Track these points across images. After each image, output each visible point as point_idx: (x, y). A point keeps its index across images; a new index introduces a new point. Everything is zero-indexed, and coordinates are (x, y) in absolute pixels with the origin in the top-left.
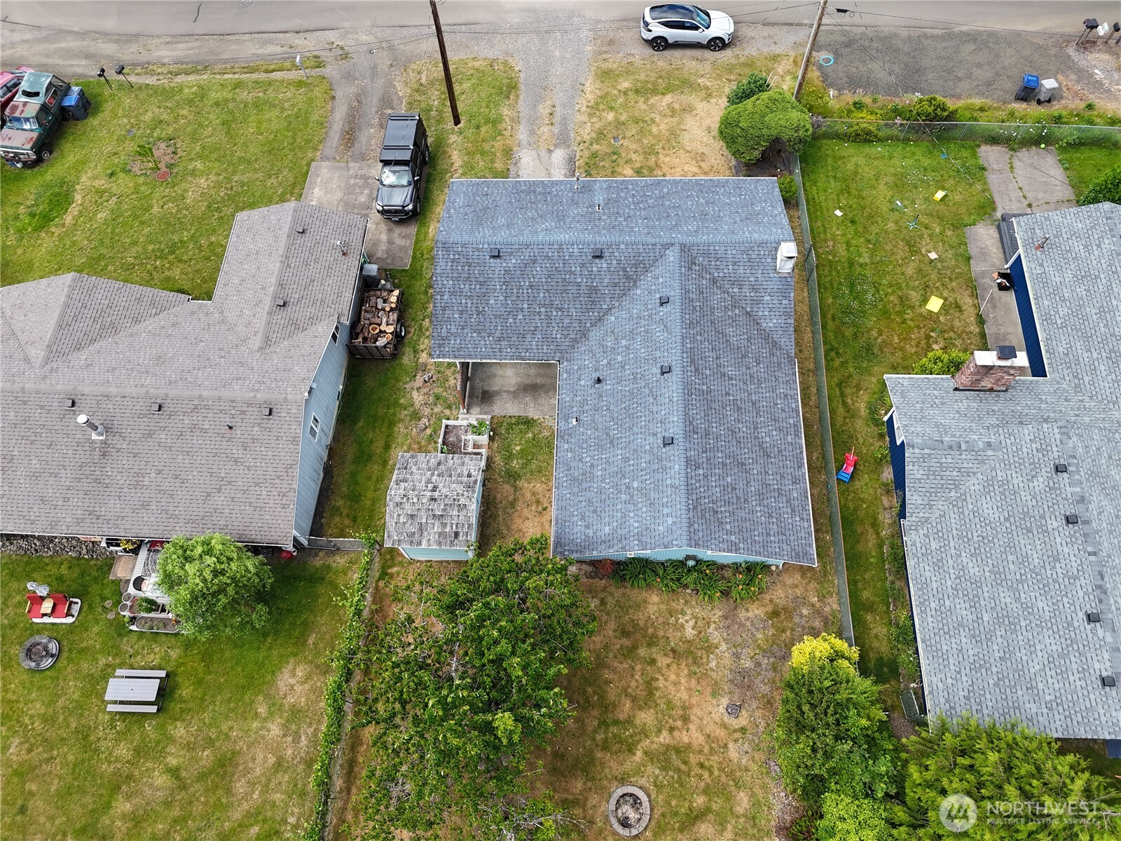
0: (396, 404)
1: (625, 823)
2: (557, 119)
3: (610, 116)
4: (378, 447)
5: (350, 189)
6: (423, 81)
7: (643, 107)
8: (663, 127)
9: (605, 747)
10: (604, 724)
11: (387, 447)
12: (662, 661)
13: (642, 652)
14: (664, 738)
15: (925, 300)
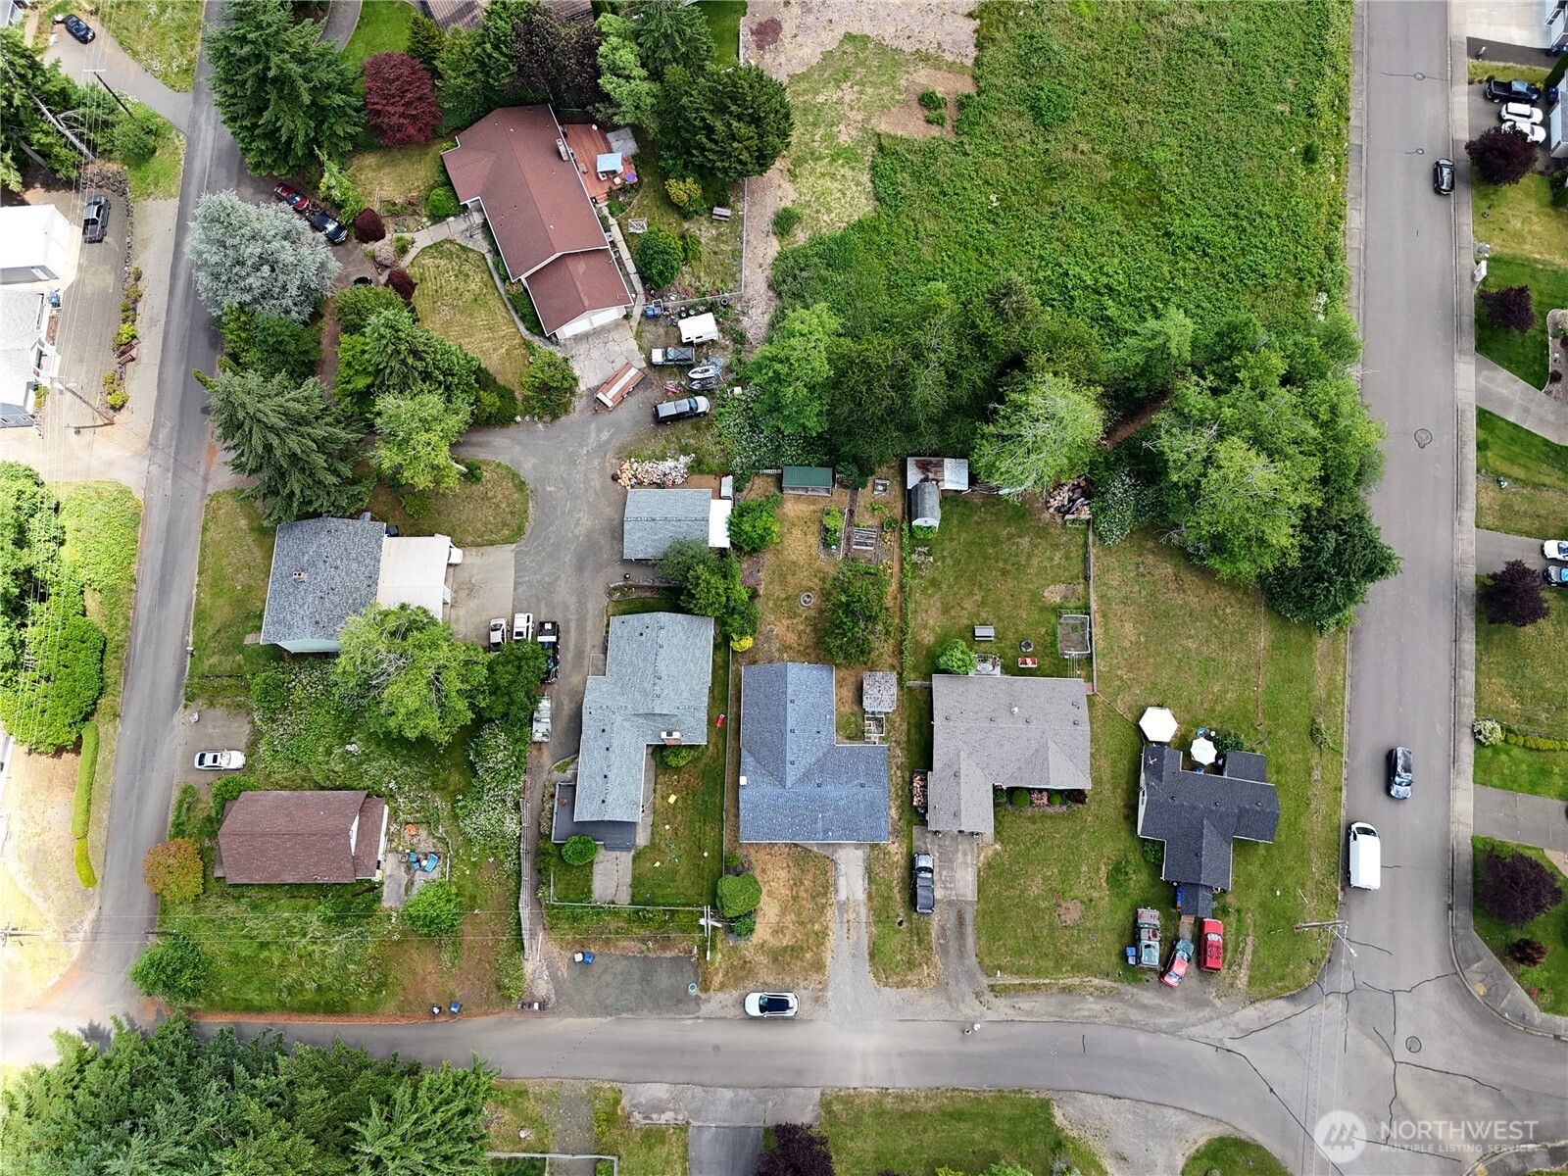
0: (909, 751)
1: (809, 596)
2: (845, 926)
3: (817, 927)
4: (913, 731)
5: (952, 880)
6: (925, 967)
7: (798, 935)
8: (788, 918)
9: (815, 618)
10: (815, 625)
11: (909, 730)
12: (795, 645)
13: (802, 648)
14: (795, 621)
15: (676, 801)
